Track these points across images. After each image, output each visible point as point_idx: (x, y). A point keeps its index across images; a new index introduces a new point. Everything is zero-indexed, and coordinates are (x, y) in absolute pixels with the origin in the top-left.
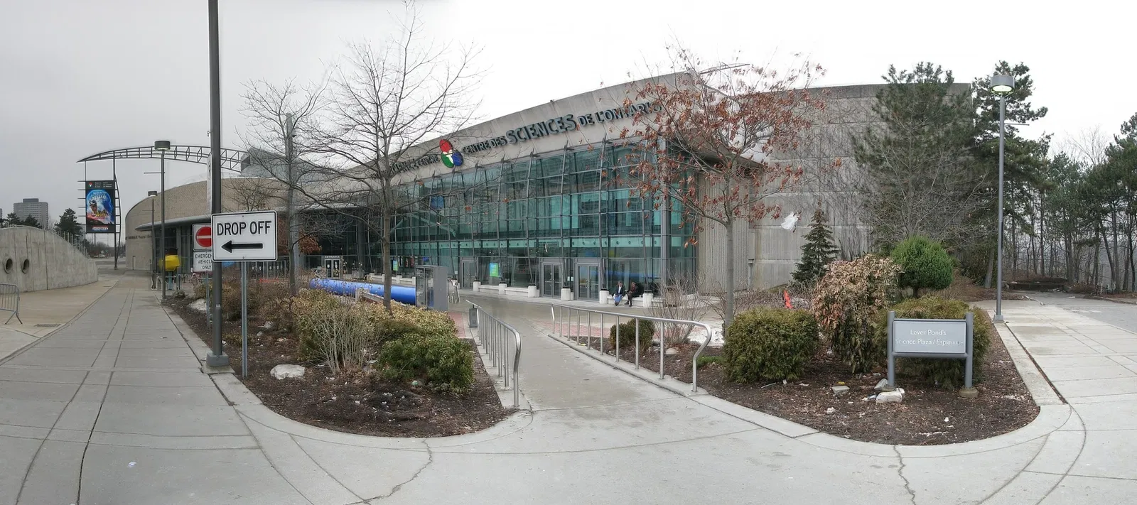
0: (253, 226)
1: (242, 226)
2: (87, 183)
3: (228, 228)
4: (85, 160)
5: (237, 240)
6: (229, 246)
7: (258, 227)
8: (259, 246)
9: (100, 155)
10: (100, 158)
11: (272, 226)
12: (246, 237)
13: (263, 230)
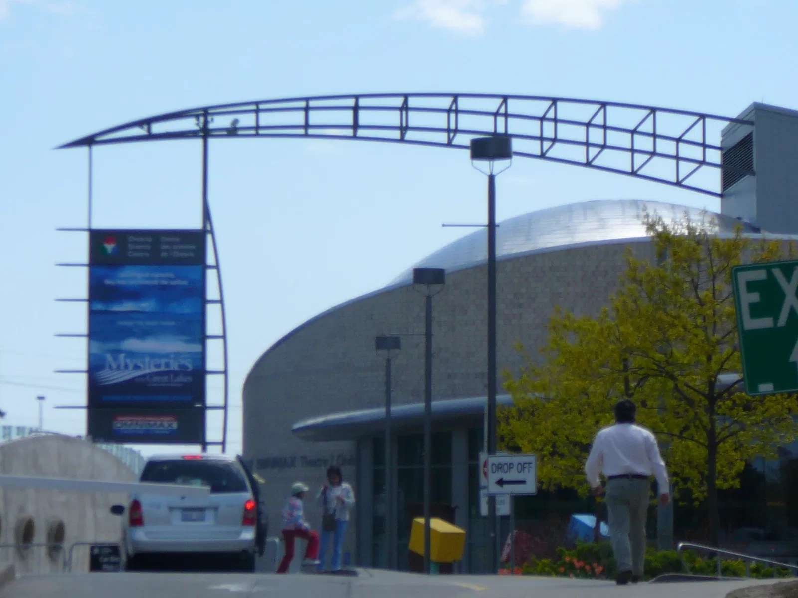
0: (520, 466)
1: (510, 466)
2: (98, 238)
3: (499, 467)
4: (89, 141)
5: (507, 477)
6: (501, 483)
7: (522, 467)
8: (523, 482)
9: (147, 122)
10: (150, 136)
11: (533, 466)
12: (513, 475)
13: (526, 470)
